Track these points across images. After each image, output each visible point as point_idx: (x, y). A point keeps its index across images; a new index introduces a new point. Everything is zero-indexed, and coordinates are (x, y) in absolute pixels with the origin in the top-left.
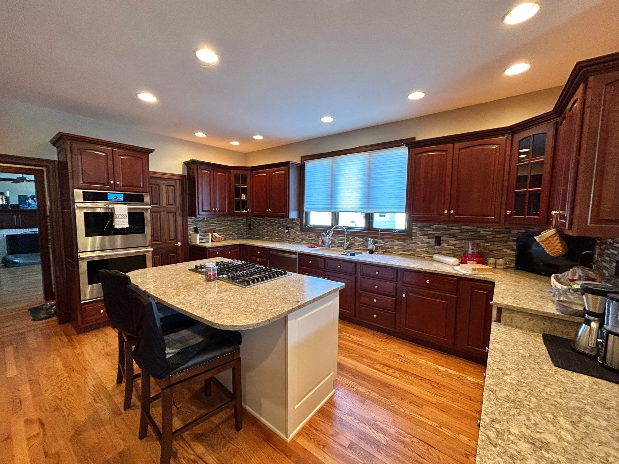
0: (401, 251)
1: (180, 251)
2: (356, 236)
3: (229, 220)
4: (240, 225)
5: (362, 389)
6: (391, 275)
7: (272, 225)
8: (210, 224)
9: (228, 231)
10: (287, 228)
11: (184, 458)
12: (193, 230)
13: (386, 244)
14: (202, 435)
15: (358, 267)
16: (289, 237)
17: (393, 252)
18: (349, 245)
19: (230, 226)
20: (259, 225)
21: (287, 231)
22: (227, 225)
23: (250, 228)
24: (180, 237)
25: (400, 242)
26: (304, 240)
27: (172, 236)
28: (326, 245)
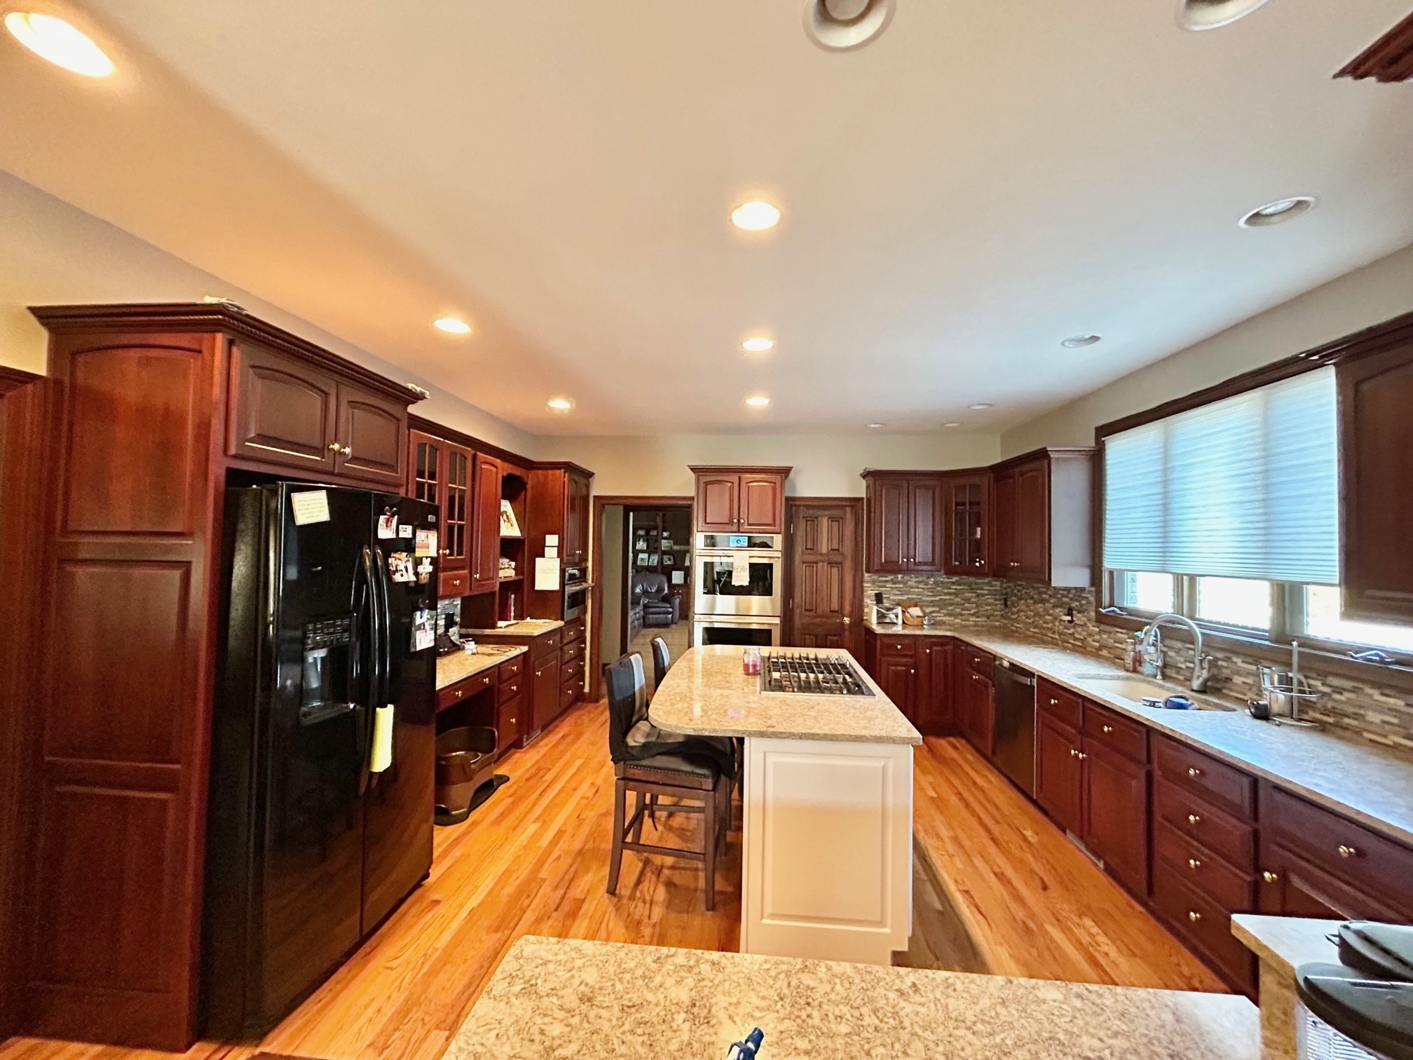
1: (847, 633)
2: (1236, 653)
3: (953, 583)
4: (983, 595)
6: (1239, 793)
7: (1043, 601)
8: (908, 589)
9: (951, 605)
10: (1070, 613)
12: (874, 598)
16: (1073, 634)
19: (956, 595)
20: (1021, 599)
21: (1069, 618)
22: (950, 594)
23: (1006, 605)
24: (847, 609)
27: (835, 606)
28: (1147, 669)
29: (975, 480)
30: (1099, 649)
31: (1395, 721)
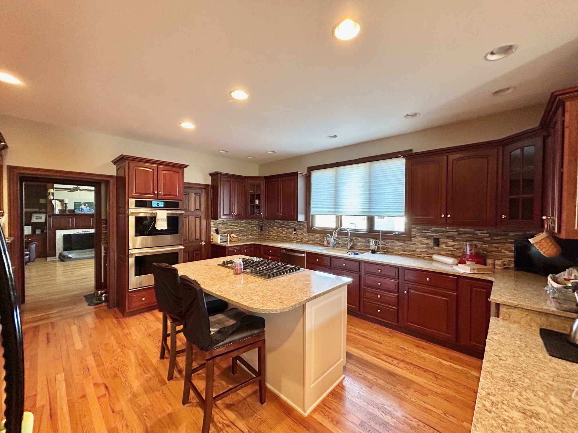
0: (401, 251)
1: (203, 249)
2: (359, 237)
3: (244, 223)
4: (254, 227)
5: (369, 377)
6: (393, 273)
7: (282, 227)
8: (228, 226)
9: (243, 232)
10: (295, 230)
11: (220, 423)
12: (215, 231)
13: (387, 244)
14: (233, 405)
15: (362, 265)
16: (297, 237)
17: (394, 253)
18: (352, 245)
19: (245, 227)
20: (270, 227)
21: (295, 232)
22: (243, 227)
23: (261, 230)
24: (203, 238)
25: (401, 243)
26: (311, 240)
27: (198, 237)
28: (331, 245)
29: (258, 182)
30: (308, 241)
31: (401, 248)
